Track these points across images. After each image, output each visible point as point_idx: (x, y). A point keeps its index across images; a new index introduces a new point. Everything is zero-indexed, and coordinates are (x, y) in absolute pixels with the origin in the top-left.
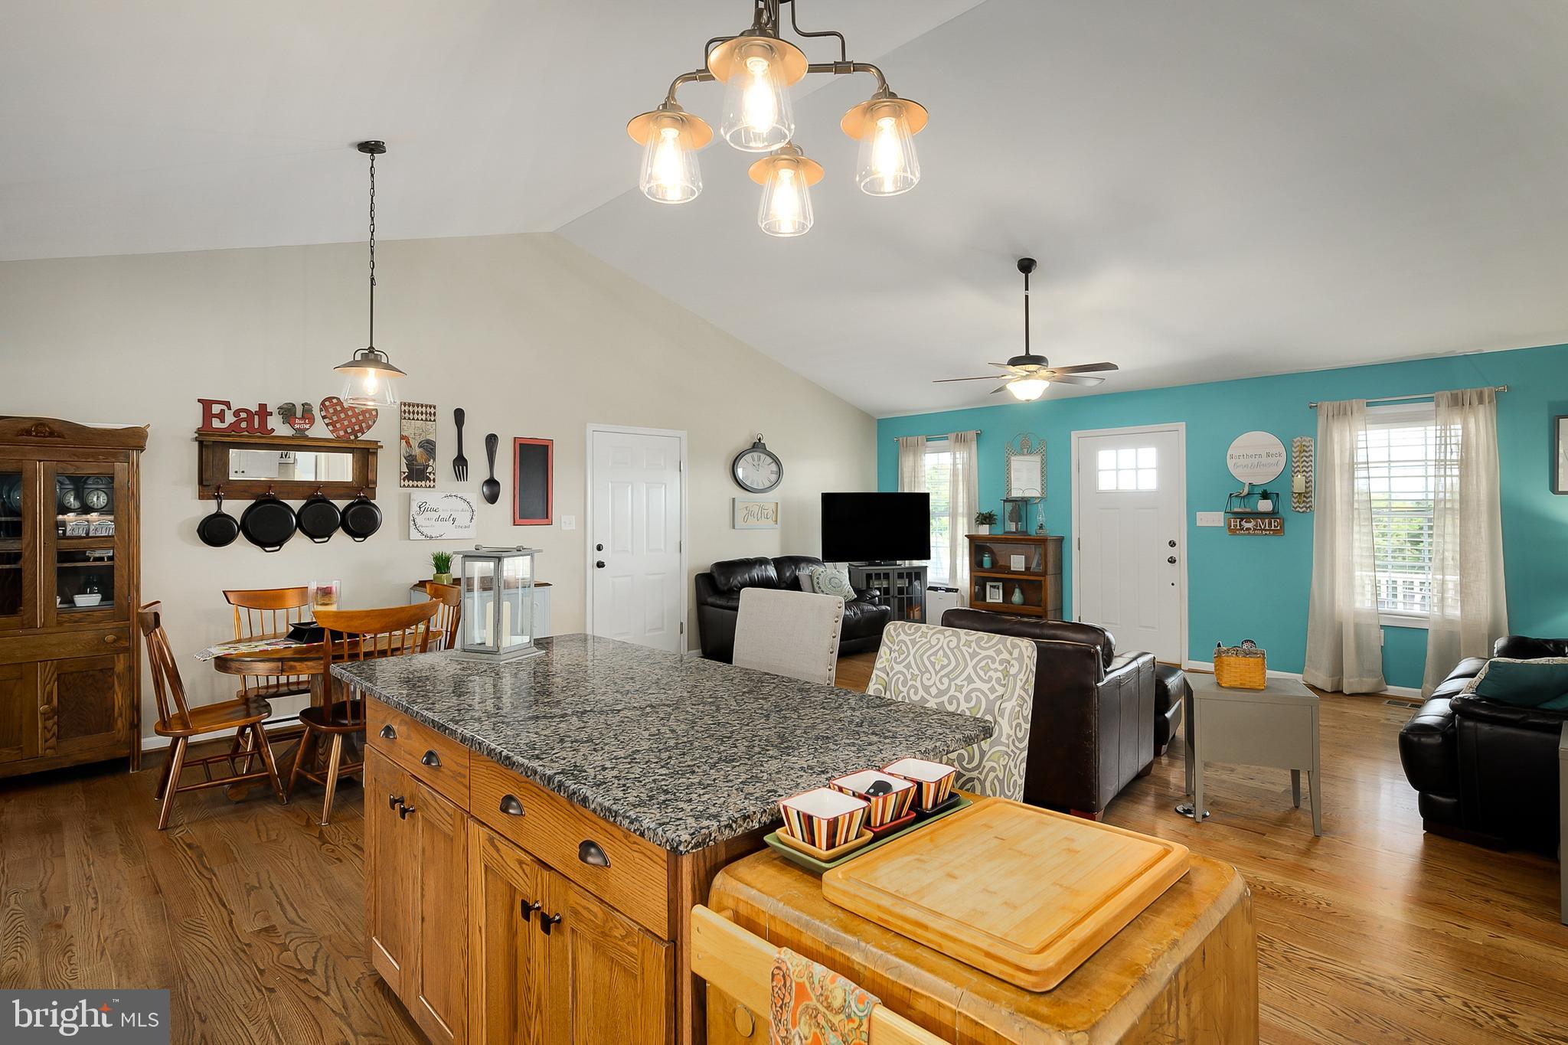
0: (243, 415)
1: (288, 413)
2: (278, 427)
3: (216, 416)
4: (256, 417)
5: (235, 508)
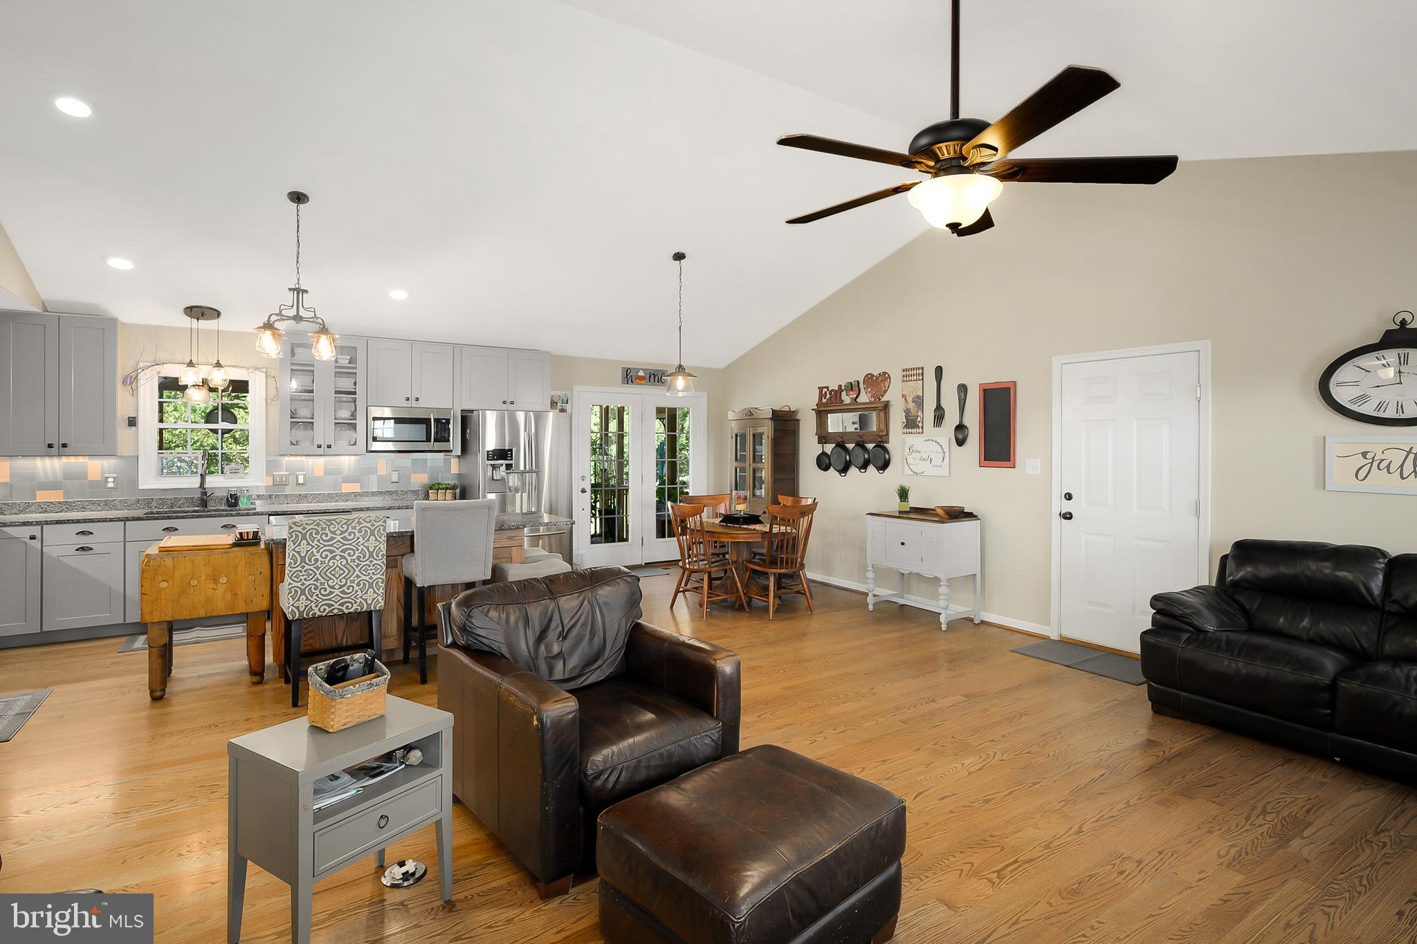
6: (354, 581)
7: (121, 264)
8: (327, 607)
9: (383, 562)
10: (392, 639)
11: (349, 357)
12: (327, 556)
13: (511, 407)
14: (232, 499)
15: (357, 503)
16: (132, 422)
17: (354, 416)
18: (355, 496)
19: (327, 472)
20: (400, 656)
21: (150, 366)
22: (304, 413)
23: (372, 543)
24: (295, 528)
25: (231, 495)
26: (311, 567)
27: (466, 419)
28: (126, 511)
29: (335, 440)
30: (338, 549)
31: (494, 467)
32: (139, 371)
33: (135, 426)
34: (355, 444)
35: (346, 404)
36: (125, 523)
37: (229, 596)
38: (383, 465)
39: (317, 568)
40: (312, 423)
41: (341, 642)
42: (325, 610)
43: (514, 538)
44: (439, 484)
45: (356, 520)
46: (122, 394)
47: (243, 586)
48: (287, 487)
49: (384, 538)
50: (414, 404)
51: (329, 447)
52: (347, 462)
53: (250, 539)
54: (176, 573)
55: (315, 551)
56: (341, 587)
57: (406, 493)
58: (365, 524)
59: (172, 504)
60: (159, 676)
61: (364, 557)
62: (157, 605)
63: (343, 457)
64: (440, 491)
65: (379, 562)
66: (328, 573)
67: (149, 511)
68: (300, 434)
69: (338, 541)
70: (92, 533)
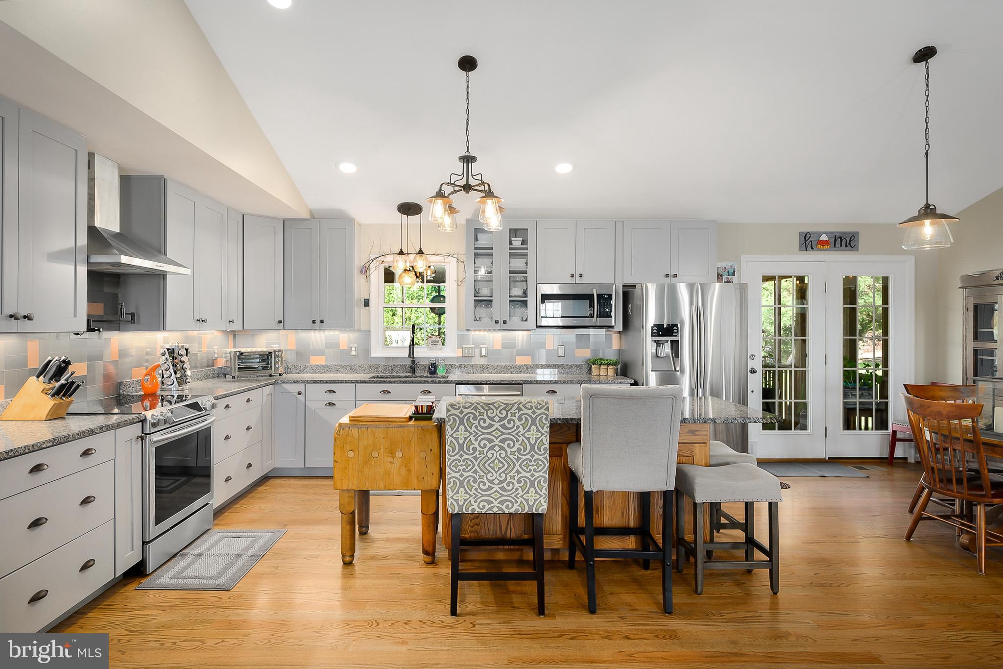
6: (513, 477)
7: (348, 168)
8: (486, 504)
9: (545, 458)
10: (557, 538)
11: (521, 239)
12: (485, 445)
13: (674, 280)
14: (432, 368)
15: (528, 375)
16: (367, 303)
17: (525, 293)
18: (527, 369)
19: (504, 346)
20: (565, 556)
21: (378, 257)
22: (485, 291)
23: (533, 434)
24: (453, 411)
25: (431, 364)
26: (470, 457)
27: (628, 293)
28: (363, 374)
29: (510, 316)
30: (497, 438)
31: (658, 343)
32: (371, 262)
33: (369, 306)
34: (526, 320)
35: (519, 283)
36: (355, 385)
37: (403, 471)
38: (553, 340)
39: (476, 458)
40: (491, 301)
41: (505, 533)
42: (484, 506)
43: (697, 433)
44: (601, 359)
45: (516, 406)
46: (358, 281)
47: (416, 462)
48: (473, 358)
49: (546, 429)
50: (579, 281)
51: (505, 322)
52: (520, 336)
53: (424, 414)
54: (360, 443)
55: (473, 439)
56: (501, 482)
57: (571, 367)
58: (525, 411)
60: (348, 542)
61: (525, 450)
62: (346, 474)
63: (517, 333)
64: (602, 367)
65: (541, 457)
66: (486, 465)
67: (376, 375)
68: (482, 311)
69: (497, 429)
70: (335, 392)
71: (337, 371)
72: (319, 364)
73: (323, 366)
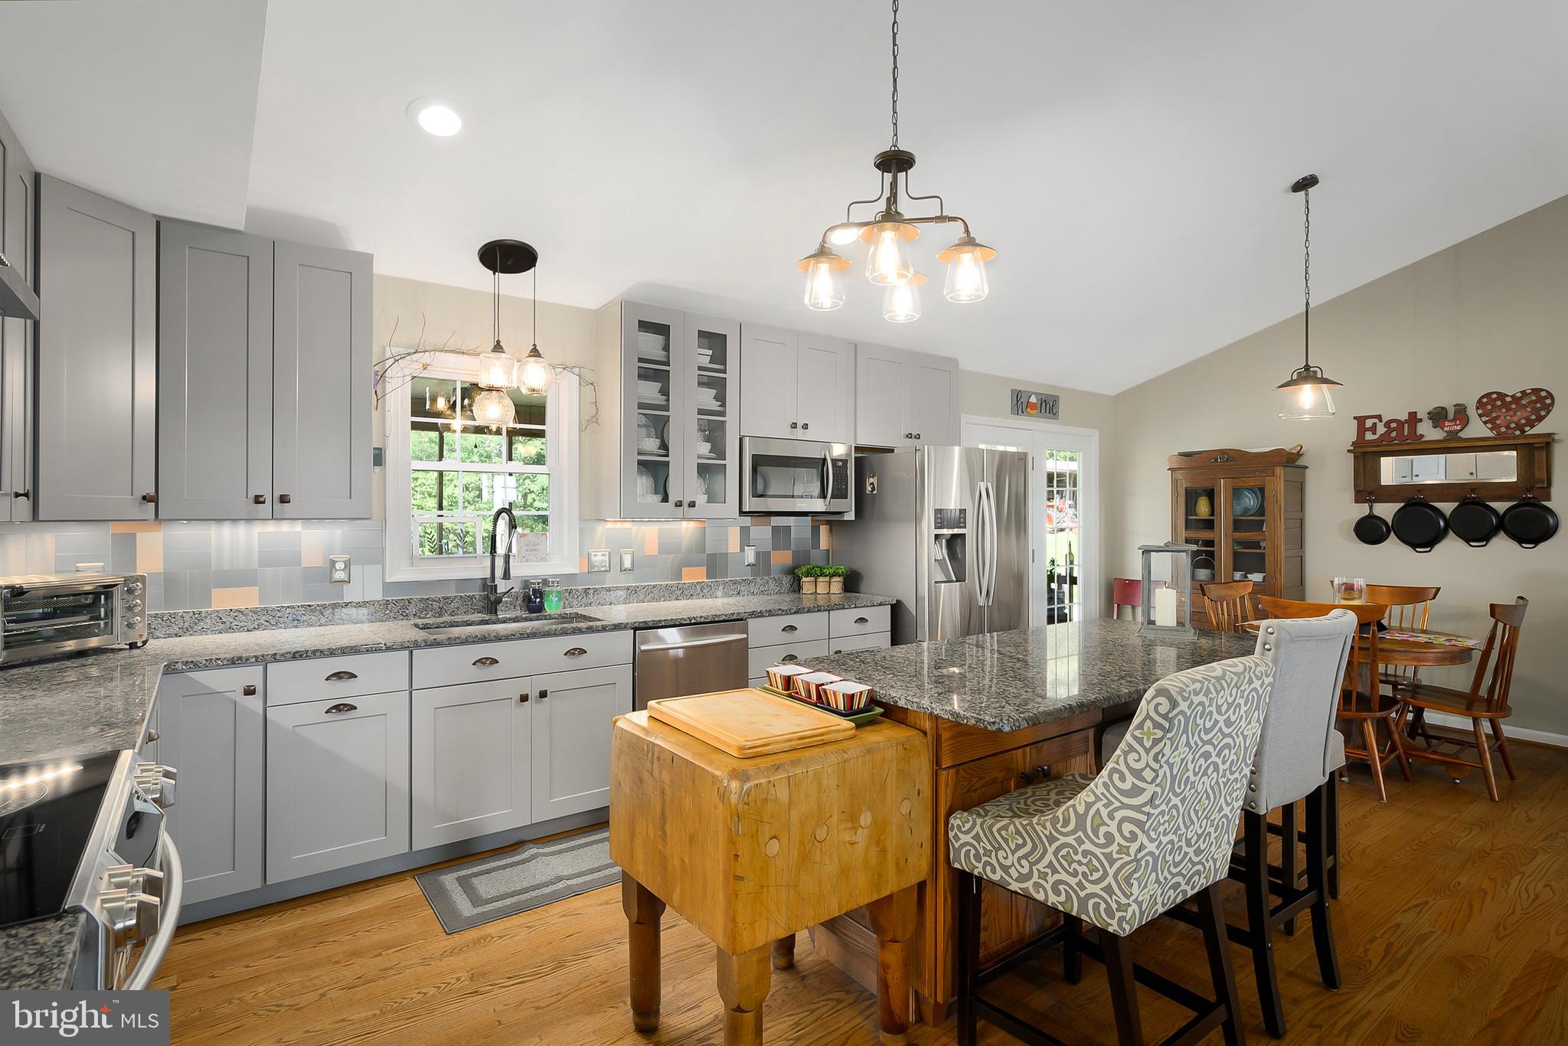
0: (1393, 425)
1: (1438, 416)
2: (1428, 431)
3: (1369, 429)
4: (1406, 425)
5: (1387, 511)
7: (440, 121)
14: (534, 598)
16: (379, 458)
21: (409, 354)
25: (534, 590)
32: (388, 363)
33: (383, 464)
48: (608, 575)
50: (799, 433)
59: (441, 608)
70: (353, 676)
71: (297, 622)
72: (243, 607)
73: (255, 611)
